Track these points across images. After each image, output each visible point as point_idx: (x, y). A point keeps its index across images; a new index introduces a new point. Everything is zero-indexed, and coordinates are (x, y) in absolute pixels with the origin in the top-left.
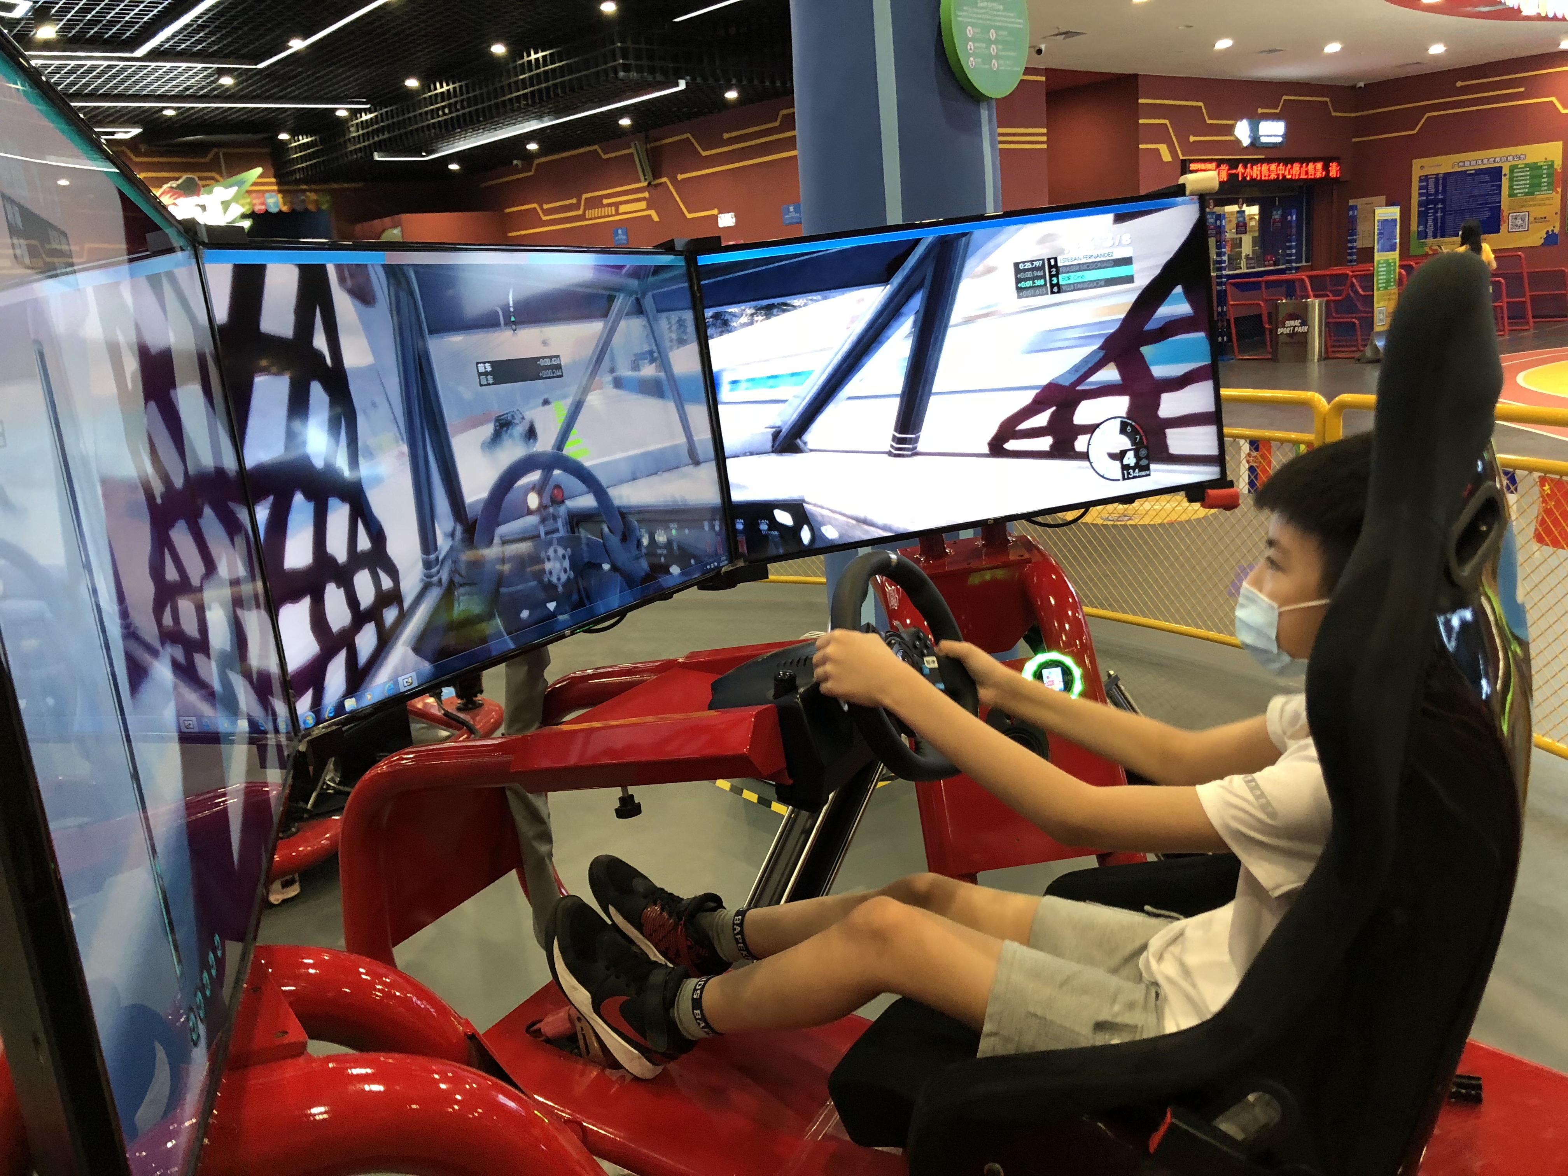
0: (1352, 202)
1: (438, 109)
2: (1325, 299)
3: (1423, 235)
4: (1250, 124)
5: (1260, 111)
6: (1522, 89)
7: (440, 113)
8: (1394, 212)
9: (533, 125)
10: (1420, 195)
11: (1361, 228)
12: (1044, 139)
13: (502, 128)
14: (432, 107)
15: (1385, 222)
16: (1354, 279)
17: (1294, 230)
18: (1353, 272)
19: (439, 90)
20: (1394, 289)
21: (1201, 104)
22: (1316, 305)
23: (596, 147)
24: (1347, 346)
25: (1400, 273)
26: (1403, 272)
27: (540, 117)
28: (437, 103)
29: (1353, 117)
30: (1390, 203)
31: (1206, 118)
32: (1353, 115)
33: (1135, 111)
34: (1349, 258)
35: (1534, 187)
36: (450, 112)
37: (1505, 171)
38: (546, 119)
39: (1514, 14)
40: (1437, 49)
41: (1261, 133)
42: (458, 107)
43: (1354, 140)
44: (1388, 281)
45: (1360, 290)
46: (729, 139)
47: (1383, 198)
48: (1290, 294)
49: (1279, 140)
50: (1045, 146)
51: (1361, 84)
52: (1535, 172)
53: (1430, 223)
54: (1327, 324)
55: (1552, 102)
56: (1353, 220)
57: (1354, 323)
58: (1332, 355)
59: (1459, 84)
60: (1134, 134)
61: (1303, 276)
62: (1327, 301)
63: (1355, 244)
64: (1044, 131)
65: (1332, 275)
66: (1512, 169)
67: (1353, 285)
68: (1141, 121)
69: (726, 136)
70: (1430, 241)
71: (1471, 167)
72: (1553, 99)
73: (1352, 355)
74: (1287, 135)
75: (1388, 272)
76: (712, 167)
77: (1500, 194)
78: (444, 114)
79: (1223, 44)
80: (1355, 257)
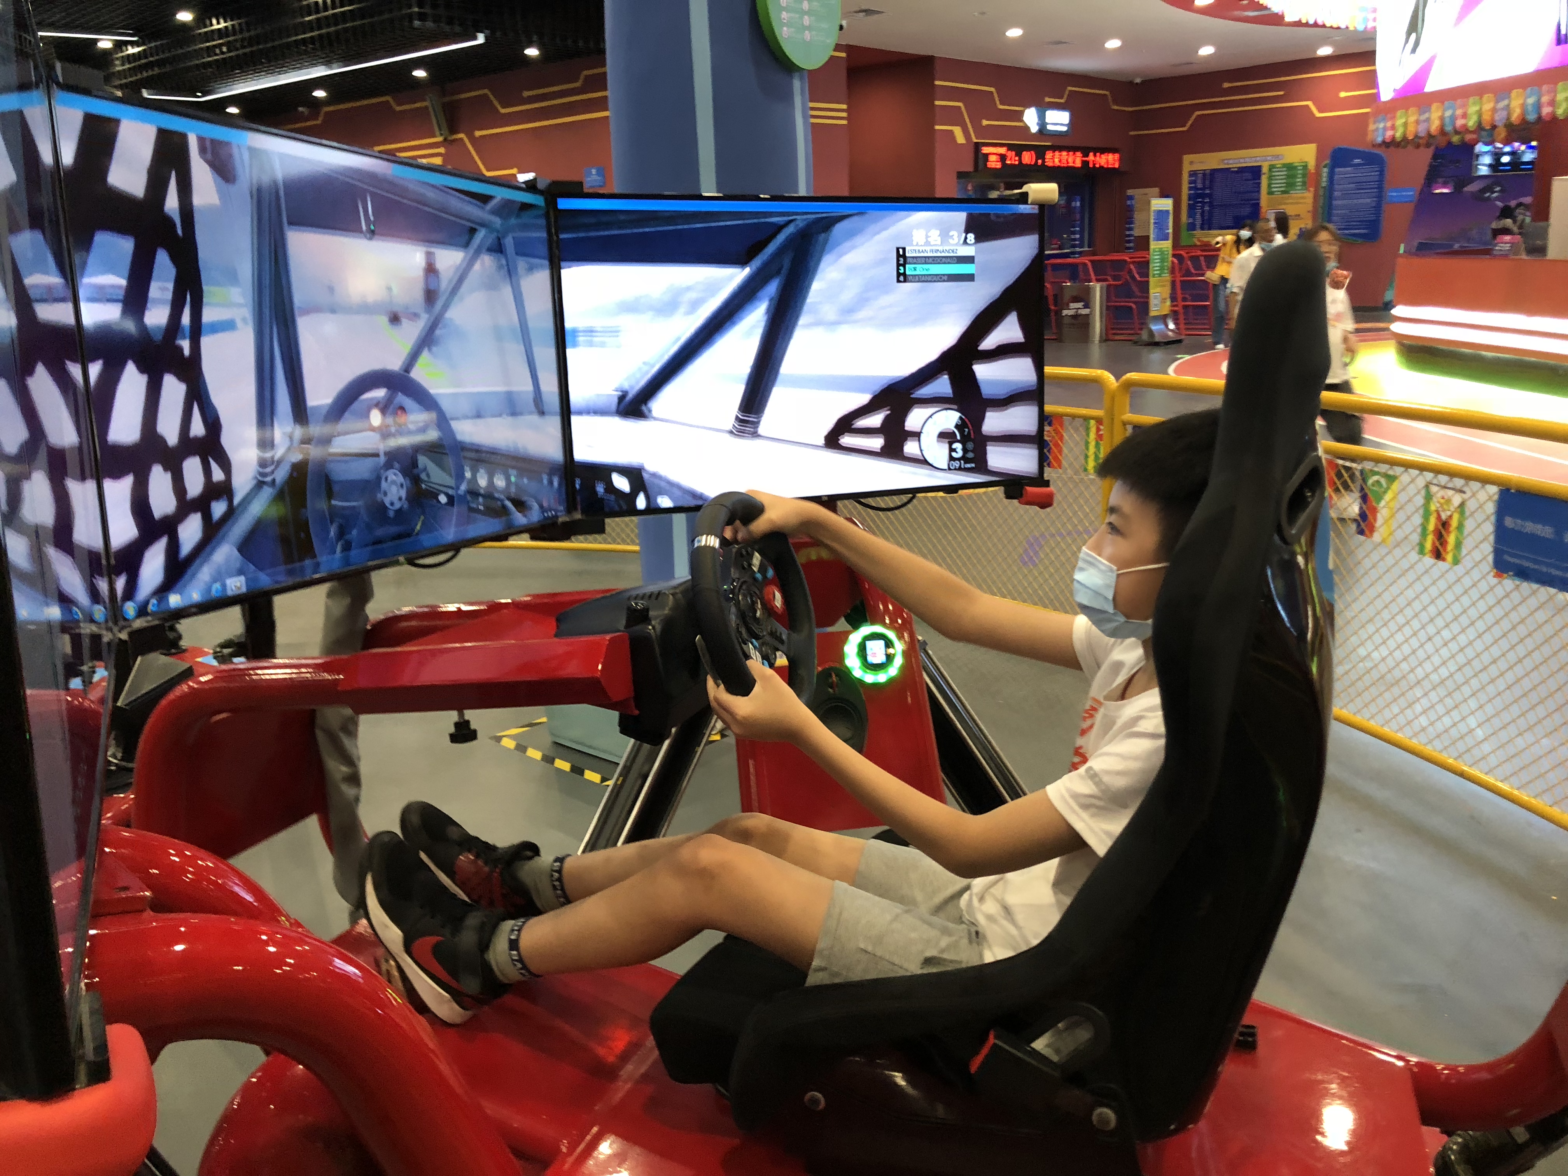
0: (1130, 192)
1: (215, 46)
2: (1105, 284)
3: (1192, 227)
4: (1038, 112)
5: (1047, 99)
6: (1282, 93)
7: (218, 51)
8: (1166, 204)
9: (319, 72)
10: (1190, 189)
11: (1138, 216)
12: (844, 115)
13: (286, 72)
14: (208, 44)
15: (1160, 212)
16: (1132, 267)
17: (1078, 216)
18: (1131, 258)
19: (216, 27)
20: (1167, 276)
21: (992, 89)
22: (1097, 289)
23: (388, 98)
24: (1127, 329)
25: (1173, 262)
26: (1175, 261)
27: (328, 63)
28: (214, 40)
29: (1132, 112)
30: (1163, 195)
31: (998, 102)
32: (1130, 109)
33: (931, 92)
34: (1128, 245)
35: (1290, 186)
36: (229, 51)
37: (1265, 170)
38: (334, 65)
39: (1276, 19)
40: (1207, 51)
41: (1047, 121)
42: (238, 45)
43: (1132, 133)
44: (1162, 269)
45: (1137, 276)
46: (529, 97)
47: (1156, 190)
48: (1074, 277)
49: (1065, 129)
50: (845, 122)
51: (1138, 80)
52: (1291, 173)
53: (1198, 216)
54: (1108, 308)
55: (1307, 106)
56: (1130, 210)
57: (1130, 308)
58: (1111, 337)
59: (1226, 85)
60: (930, 115)
61: (1086, 260)
62: (1109, 286)
63: (1131, 232)
64: (844, 107)
65: (1112, 261)
66: (1271, 168)
67: (1130, 271)
68: (937, 103)
69: (526, 94)
70: (1198, 233)
71: (1234, 165)
72: (1309, 103)
73: (1131, 338)
74: (1072, 123)
75: (1162, 260)
76: (511, 125)
77: (1259, 192)
78: (223, 53)
79: (1014, 33)
80: (1131, 245)
